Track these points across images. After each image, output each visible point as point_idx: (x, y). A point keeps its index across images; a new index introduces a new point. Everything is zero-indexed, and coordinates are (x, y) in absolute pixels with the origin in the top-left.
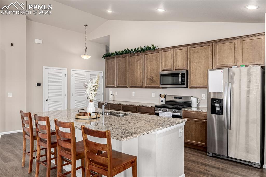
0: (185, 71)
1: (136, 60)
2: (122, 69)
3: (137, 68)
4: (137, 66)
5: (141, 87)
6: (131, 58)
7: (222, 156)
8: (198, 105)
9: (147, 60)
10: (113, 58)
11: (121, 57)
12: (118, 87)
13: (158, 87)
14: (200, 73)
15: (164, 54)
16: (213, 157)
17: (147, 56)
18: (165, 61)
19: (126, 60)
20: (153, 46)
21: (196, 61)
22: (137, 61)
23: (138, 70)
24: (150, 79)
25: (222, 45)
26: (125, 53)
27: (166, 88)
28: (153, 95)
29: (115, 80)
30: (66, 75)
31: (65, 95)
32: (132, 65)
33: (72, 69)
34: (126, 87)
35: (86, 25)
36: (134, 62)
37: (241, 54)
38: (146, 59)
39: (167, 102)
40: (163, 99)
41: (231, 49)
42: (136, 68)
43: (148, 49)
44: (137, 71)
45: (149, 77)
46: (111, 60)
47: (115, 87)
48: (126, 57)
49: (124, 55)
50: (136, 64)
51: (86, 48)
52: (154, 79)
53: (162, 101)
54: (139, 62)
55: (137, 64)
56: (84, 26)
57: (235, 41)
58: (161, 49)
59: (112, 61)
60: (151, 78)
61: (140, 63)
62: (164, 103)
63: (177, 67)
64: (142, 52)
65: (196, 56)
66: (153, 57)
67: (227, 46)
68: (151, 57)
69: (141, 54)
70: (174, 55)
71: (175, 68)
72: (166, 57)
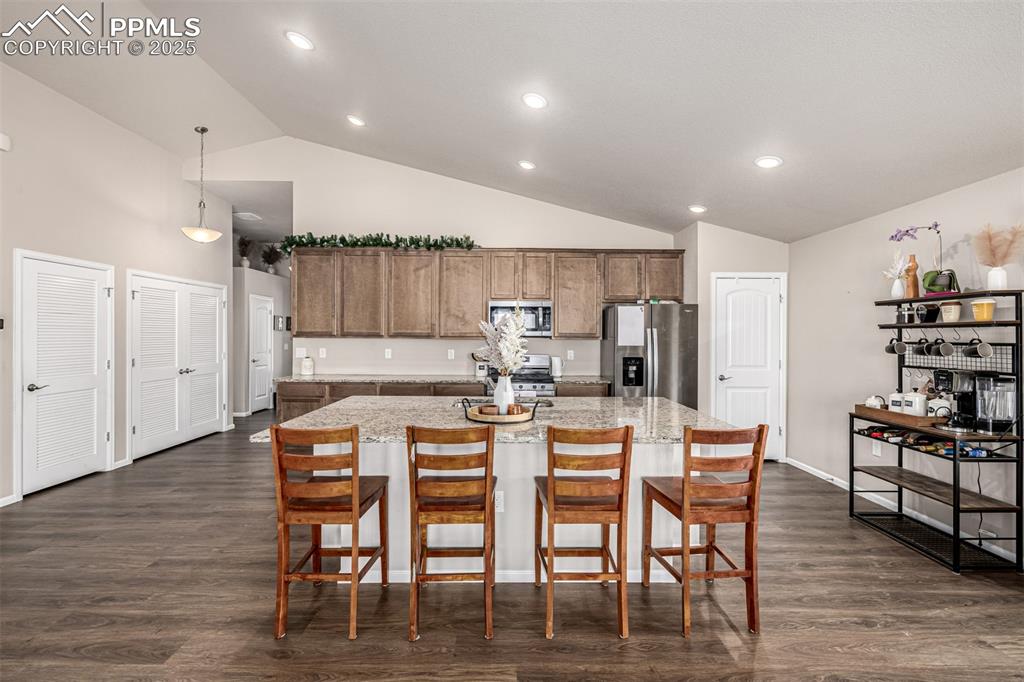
1: (412, 268)
2: (360, 286)
3: (417, 288)
4: (417, 282)
5: (429, 336)
6: (395, 260)
9: (447, 269)
10: (329, 253)
11: (359, 253)
12: (344, 335)
15: (495, 262)
17: (448, 261)
18: (500, 279)
19: (376, 262)
20: (468, 238)
21: (570, 284)
22: (417, 270)
23: (421, 294)
25: (618, 260)
26: (375, 245)
28: (451, 354)
29: (333, 316)
30: (112, 292)
31: (109, 367)
32: (397, 278)
33: (129, 272)
34: (379, 336)
35: (204, 130)
36: (407, 270)
37: (647, 280)
38: (445, 267)
41: (632, 269)
42: (412, 288)
43: (453, 244)
44: (416, 295)
46: (317, 257)
47: (334, 336)
48: (377, 255)
49: (370, 250)
50: (412, 277)
51: (201, 204)
52: (468, 317)
53: (481, 368)
54: (422, 272)
55: (418, 277)
56: (196, 129)
57: (639, 256)
58: (490, 250)
59: (321, 261)
60: (461, 316)
61: (426, 276)
63: (528, 294)
64: (432, 249)
65: (568, 273)
66: (466, 265)
67: (625, 263)
68: (461, 265)
69: (428, 253)
70: (521, 267)
71: (523, 293)
72: (500, 269)
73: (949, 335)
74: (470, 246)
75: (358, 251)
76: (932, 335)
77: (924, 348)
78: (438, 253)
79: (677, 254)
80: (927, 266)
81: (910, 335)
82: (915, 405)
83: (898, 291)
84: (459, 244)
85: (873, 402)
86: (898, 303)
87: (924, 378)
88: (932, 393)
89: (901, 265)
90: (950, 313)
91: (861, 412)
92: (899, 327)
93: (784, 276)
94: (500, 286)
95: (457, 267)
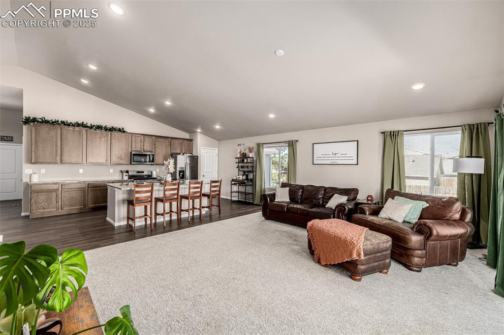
0: (153, 153)
1: (98, 137)
2: (72, 143)
4: (100, 143)
6: (90, 133)
9: (114, 139)
10: (53, 127)
12: (63, 163)
14: (162, 156)
15: (134, 138)
17: (114, 136)
19: (80, 134)
20: (123, 129)
22: (100, 138)
23: (102, 148)
24: (118, 157)
25: (175, 141)
28: (111, 171)
29: (57, 155)
32: (91, 141)
37: (183, 147)
40: (127, 174)
41: (179, 144)
45: (117, 155)
46: (47, 128)
48: (80, 130)
50: (98, 141)
52: (123, 157)
54: (103, 139)
57: (181, 140)
59: (49, 130)
61: (105, 141)
63: (146, 150)
64: (108, 130)
65: (159, 144)
66: (122, 138)
67: (177, 142)
68: (120, 138)
69: (105, 132)
70: (143, 140)
71: (144, 149)
72: (135, 140)
73: (245, 165)
74: (124, 132)
75: (71, 128)
76: (243, 164)
77: (242, 167)
78: (110, 132)
79: (191, 140)
80: (243, 152)
81: (240, 164)
82: (241, 178)
83: (238, 156)
84: (120, 130)
85: (235, 178)
86: (238, 158)
87: (242, 173)
88: (243, 175)
89: (239, 151)
90: (245, 161)
91: (233, 180)
92: (239, 163)
93: (217, 149)
94: (135, 146)
95: (118, 139)
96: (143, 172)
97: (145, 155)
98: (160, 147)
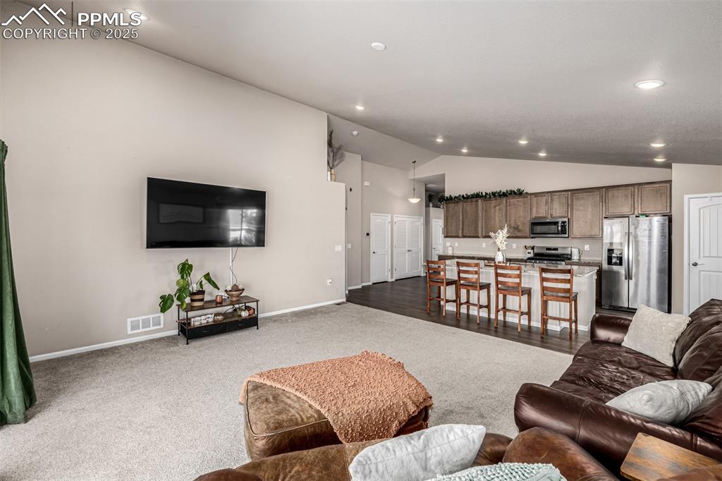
0: (566, 220)
1: (493, 206)
2: (470, 216)
3: (495, 215)
4: (495, 212)
6: (485, 203)
7: (621, 307)
8: (580, 257)
9: (510, 205)
10: (458, 202)
12: (464, 237)
13: (526, 237)
14: (586, 222)
15: (535, 199)
16: (610, 309)
17: (510, 201)
18: (537, 208)
19: (477, 205)
20: (519, 190)
22: (495, 207)
23: (497, 217)
24: (515, 228)
25: (615, 192)
26: (476, 197)
27: (534, 238)
28: (515, 246)
29: (459, 229)
30: (390, 223)
32: (486, 211)
33: (395, 216)
34: (478, 237)
35: (415, 162)
36: (490, 207)
37: (640, 202)
38: (508, 204)
39: (536, 255)
40: (531, 251)
41: (626, 196)
42: (493, 215)
43: (512, 193)
44: (495, 218)
45: (513, 225)
47: (460, 237)
48: (477, 201)
49: (474, 200)
50: (493, 211)
51: (414, 189)
52: (520, 228)
53: (529, 253)
54: (497, 208)
55: (495, 210)
57: (632, 188)
58: (531, 194)
59: (454, 206)
60: (517, 227)
61: (499, 209)
62: (531, 255)
63: (554, 215)
64: (502, 196)
65: (582, 202)
66: (519, 202)
67: (620, 192)
68: (517, 202)
69: (500, 199)
70: (549, 201)
71: (551, 215)
72: (537, 203)
74: (521, 193)
75: (469, 200)
78: (505, 199)
79: (666, 184)
84: (515, 193)
94: (537, 211)
95: (514, 204)
96: (556, 249)
97: (556, 223)
98: (581, 208)
